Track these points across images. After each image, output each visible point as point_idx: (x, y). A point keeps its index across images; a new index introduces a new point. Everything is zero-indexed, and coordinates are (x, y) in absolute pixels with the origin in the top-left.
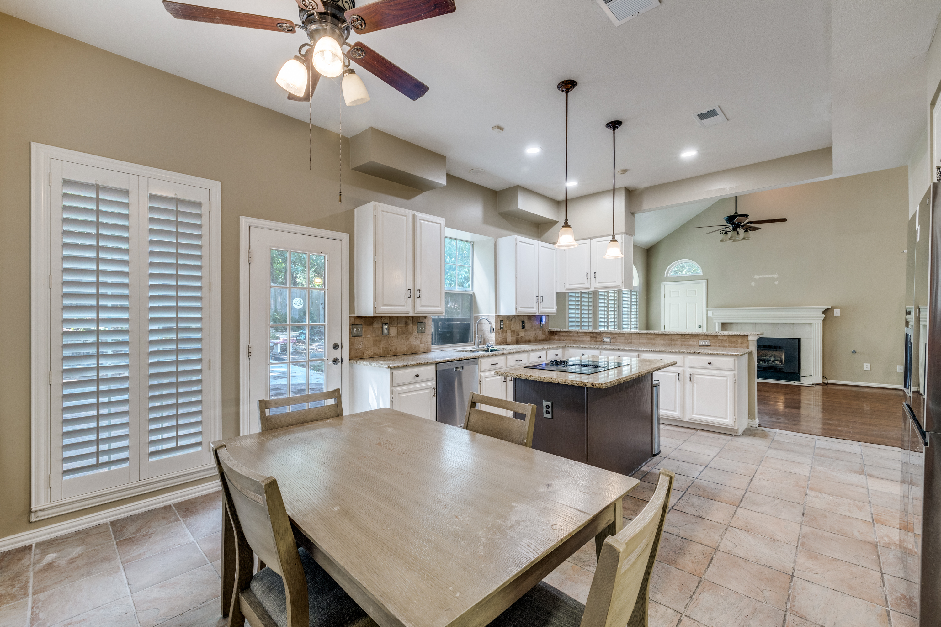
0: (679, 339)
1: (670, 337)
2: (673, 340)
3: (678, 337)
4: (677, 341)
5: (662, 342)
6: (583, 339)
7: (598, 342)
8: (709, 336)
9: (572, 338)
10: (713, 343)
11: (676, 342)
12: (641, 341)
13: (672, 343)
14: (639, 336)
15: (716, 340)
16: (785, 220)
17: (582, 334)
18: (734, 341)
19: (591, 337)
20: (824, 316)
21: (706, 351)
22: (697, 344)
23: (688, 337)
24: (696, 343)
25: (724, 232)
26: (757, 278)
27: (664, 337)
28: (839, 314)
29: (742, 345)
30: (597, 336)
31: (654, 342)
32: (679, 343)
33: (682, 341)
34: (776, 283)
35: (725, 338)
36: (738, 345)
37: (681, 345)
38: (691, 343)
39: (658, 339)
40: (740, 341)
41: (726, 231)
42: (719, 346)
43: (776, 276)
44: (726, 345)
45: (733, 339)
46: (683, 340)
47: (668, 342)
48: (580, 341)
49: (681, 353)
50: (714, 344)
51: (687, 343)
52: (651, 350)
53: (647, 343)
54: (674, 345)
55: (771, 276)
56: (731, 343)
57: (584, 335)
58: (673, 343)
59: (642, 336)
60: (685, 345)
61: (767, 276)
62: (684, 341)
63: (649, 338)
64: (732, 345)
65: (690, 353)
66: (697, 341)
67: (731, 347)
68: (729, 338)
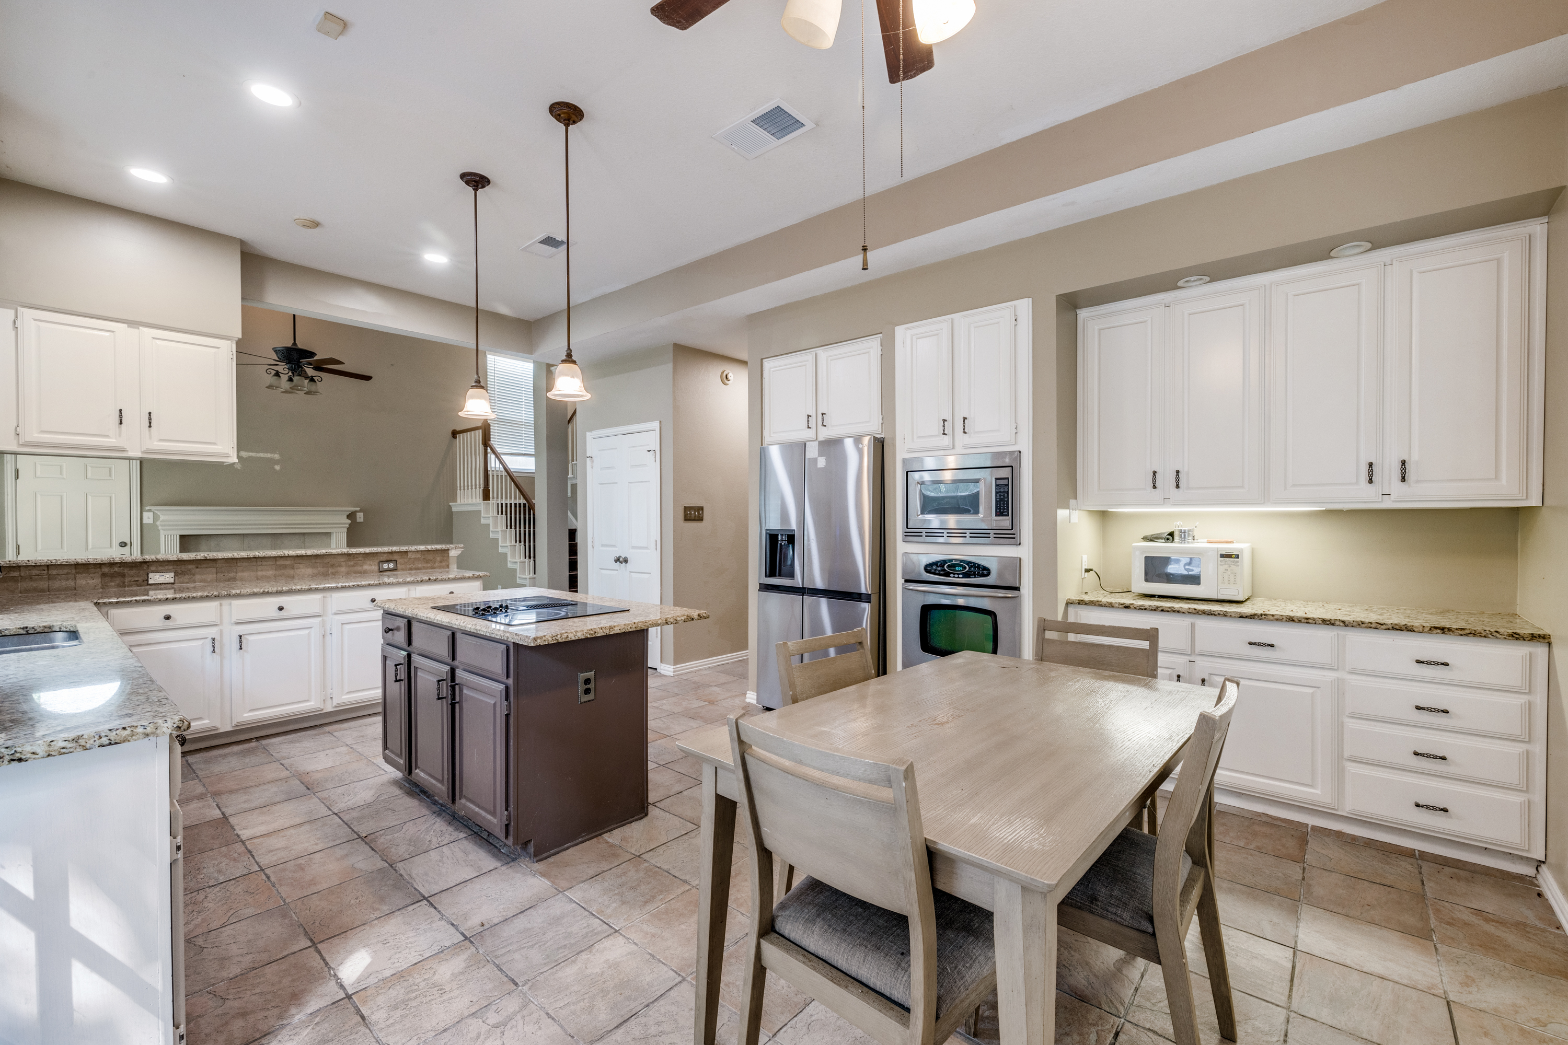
0: (343, 564)
1: (327, 561)
2: (333, 566)
3: (342, 559)
4: (340, 566)
5: (309, 571)
6: (71, 583)
7: (129, 586)
8: (395, 554)
9: (23, 585)
10: (401, 564)
11: (339, 568)
12: (260, 573)
13: (331, 570)
14: (255, 563)
15: (406, 560)
16: (368, 378)
17: (66, 571)
18: (431, 558)
19: (104, 575)
20: (350, 521)
21: (392, 580)
22: (377, 568)
23: (360, 559)
24: (375, 568)
25: (273, 372)
26: (245, 457)
27: (314, 561)
28: (362, 520)
29: (441, 564)
30: (126, 571)
31: (291, 572)
32: (343, 569)
33: (349, 566)
34: (277, 467)
35: (419, 556)
36: (437, 564)
37: (348, 574)
38: (366, 567)
39: (301, 566)
40: (438, 559)
41: (277, 371)
42: (411, 569)
43: (277, 456)
44: (420, 565)
45: (430, 557)
46: (352, 563)
47: (322, 570)
48: (58, 590)
49: (409, 583)
50: (403, 567)
51: (359, 568)
52: (351, 584)
53: (275, 576)
54: (333, 574)
55: (269, 455)
56: (427, 561)
57: (74, 571)
58: (333, 571)
59: (264, 563)
60: (355, 572)
61: (262, 455)
62: (353, 566)
63: (280, 565)
64: (429, 565)
65: (422, 581)
66: (376, 563)
67: (427, 568)
68: (424, 554)
